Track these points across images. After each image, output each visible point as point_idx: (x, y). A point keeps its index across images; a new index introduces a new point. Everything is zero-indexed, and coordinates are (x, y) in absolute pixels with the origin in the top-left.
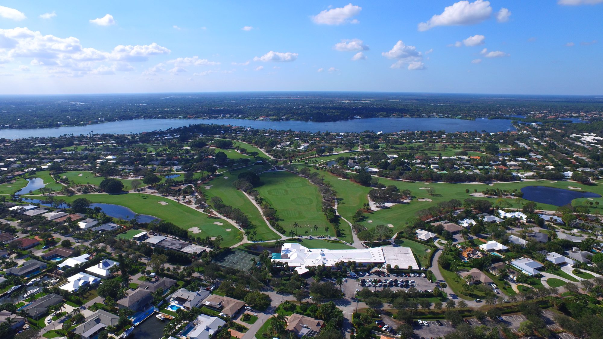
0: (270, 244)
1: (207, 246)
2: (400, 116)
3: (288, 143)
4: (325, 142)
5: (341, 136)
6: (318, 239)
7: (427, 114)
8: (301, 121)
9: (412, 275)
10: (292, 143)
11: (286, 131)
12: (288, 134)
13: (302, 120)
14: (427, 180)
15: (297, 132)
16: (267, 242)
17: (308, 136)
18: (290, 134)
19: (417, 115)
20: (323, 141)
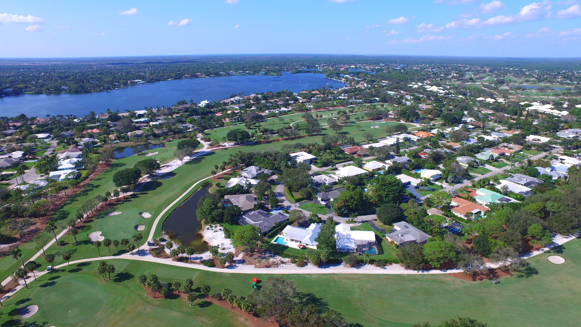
2: (194, 76)
3: (17, 155)
4: (119, 138)
5: (140, 116)
7: (225, 72)
8: (46, 94)
10: (29, 153)
11: (12, 119)
12: (18, 124)
13: (49, 92)
15: (41, 120)
17: (69, 125)
18: (21, 126)
19: (215, 74)
20: (112, 136)
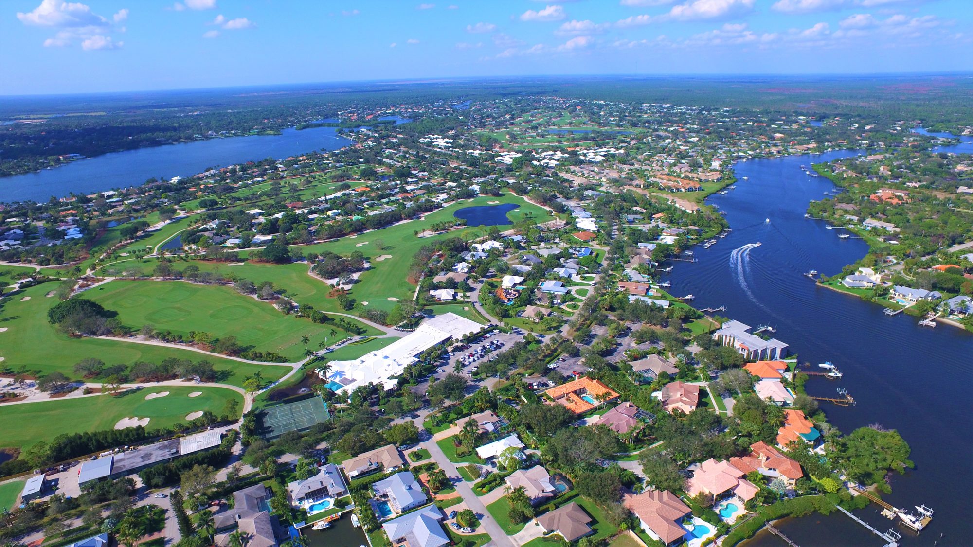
0: (293, 380)
1: (209, 428)
6: (339, 347)
7: (202, 134)
9: (488, 335)
14: (351, 233)
16: (282, 380)
19: (186, 139)
